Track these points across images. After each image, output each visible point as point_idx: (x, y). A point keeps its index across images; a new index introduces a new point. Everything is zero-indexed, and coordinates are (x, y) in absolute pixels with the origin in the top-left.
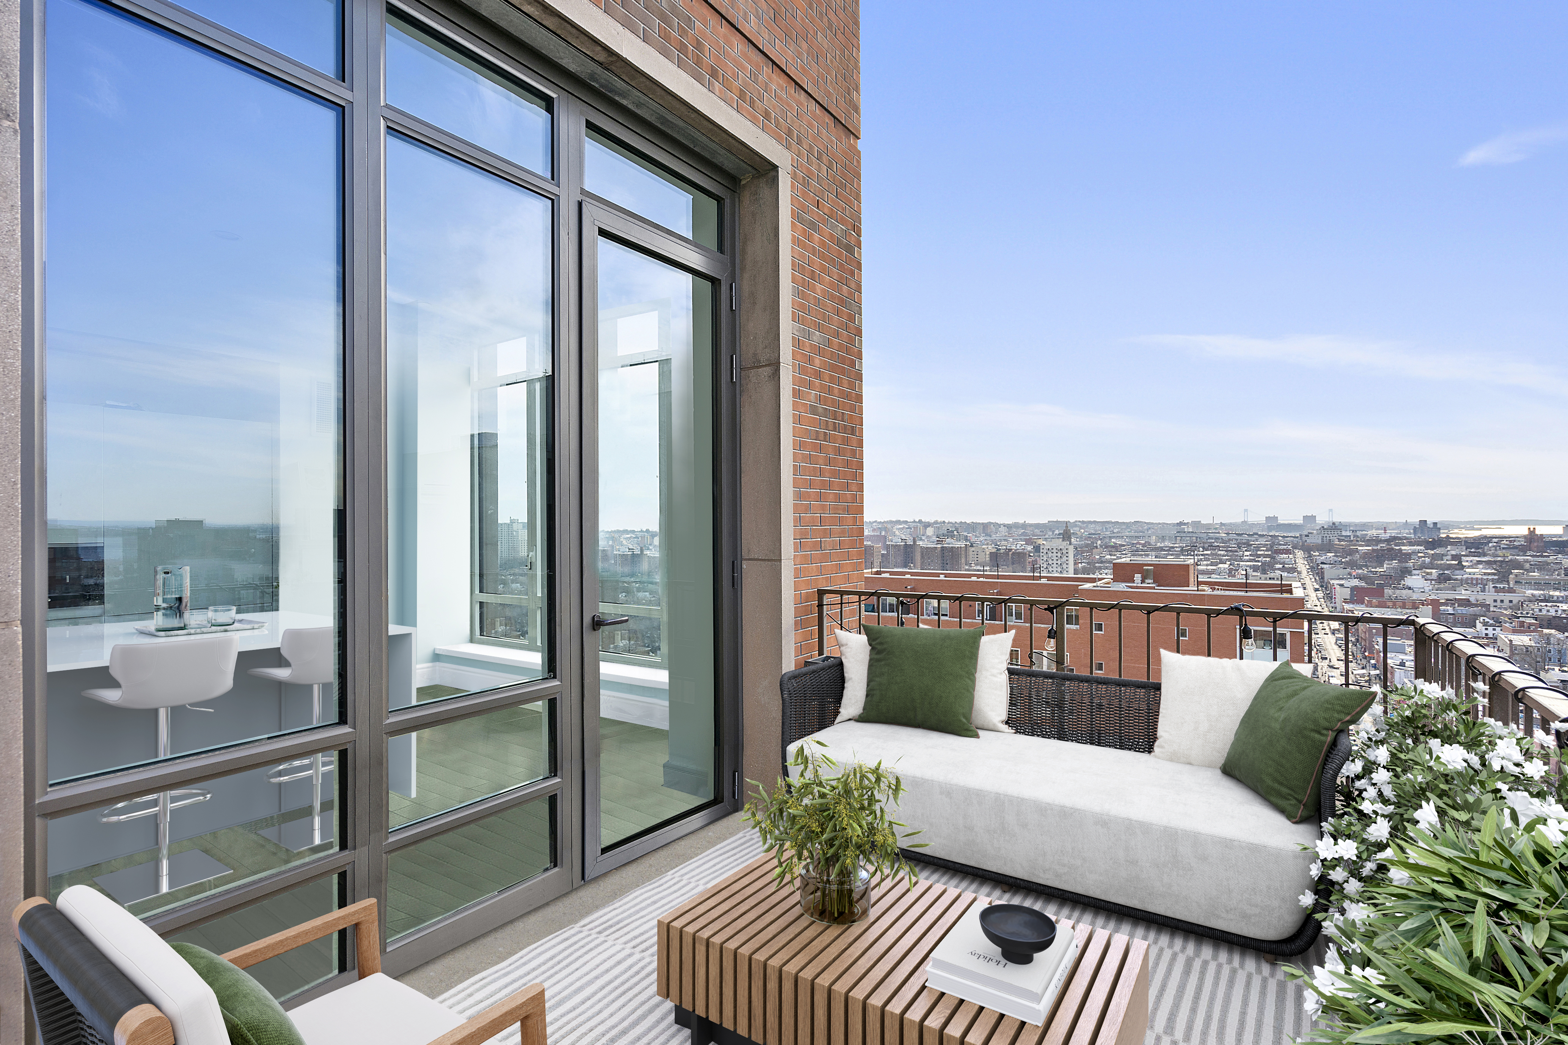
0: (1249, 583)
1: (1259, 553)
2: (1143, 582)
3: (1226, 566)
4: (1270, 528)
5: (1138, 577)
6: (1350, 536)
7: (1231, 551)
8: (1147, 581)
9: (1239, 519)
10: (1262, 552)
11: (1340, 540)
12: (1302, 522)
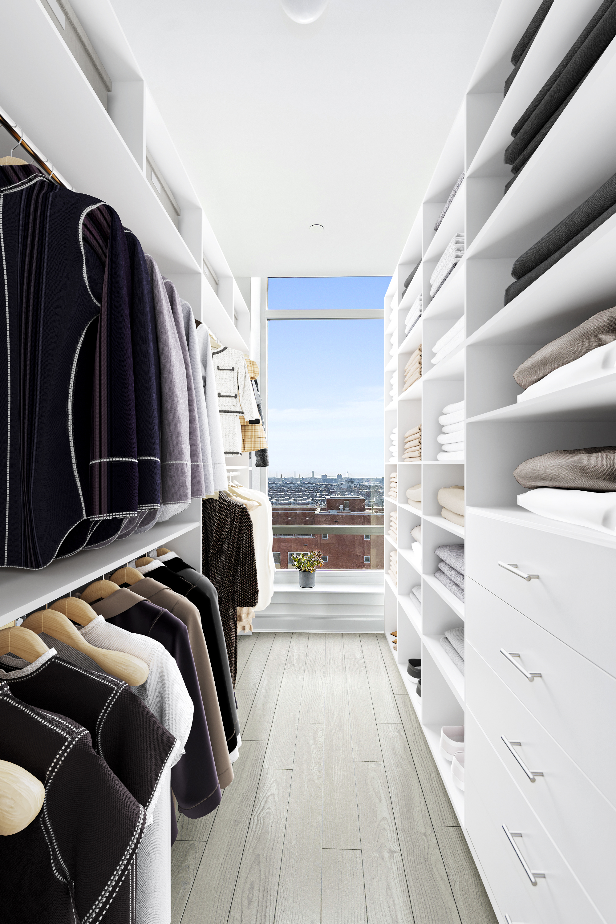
0: (323, 508)
1: (323, 493)
2: (344, 509)
3: (311, 500)
4: (324, 481)
5: (341, 507)
6: (358, 485)
7: (311, 492)
8: (346, 509)
9: (310, 476)
10: (325, 493)
11: (355, 487)
12: (336, 478)
